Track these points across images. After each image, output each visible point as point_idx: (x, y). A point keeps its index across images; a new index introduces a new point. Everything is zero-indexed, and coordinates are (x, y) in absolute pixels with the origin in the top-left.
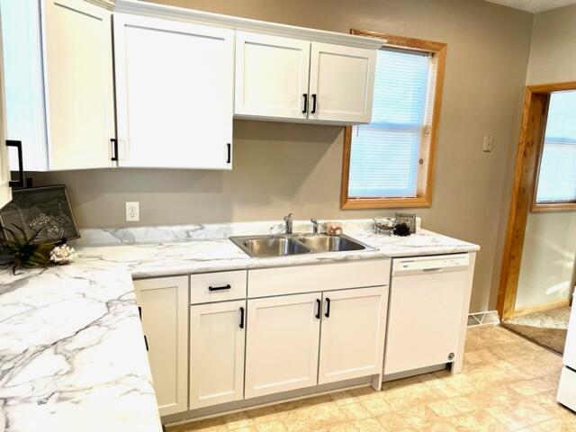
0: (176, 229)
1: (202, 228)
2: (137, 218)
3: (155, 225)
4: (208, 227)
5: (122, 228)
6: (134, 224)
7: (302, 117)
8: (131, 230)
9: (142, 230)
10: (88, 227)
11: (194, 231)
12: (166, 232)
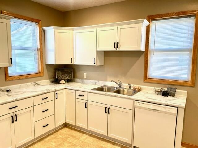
0: (93, 81)
1: (99, 82)
2: (86, 77)
3: (89, 79)
4: (100, 82)
5: (83, 79)
6: (85, 79)
7: (115, 50)
8: (84, 80)
9: (86, 80)
10: (77, 78)
11: (97, 82)
12: (91, 82)
